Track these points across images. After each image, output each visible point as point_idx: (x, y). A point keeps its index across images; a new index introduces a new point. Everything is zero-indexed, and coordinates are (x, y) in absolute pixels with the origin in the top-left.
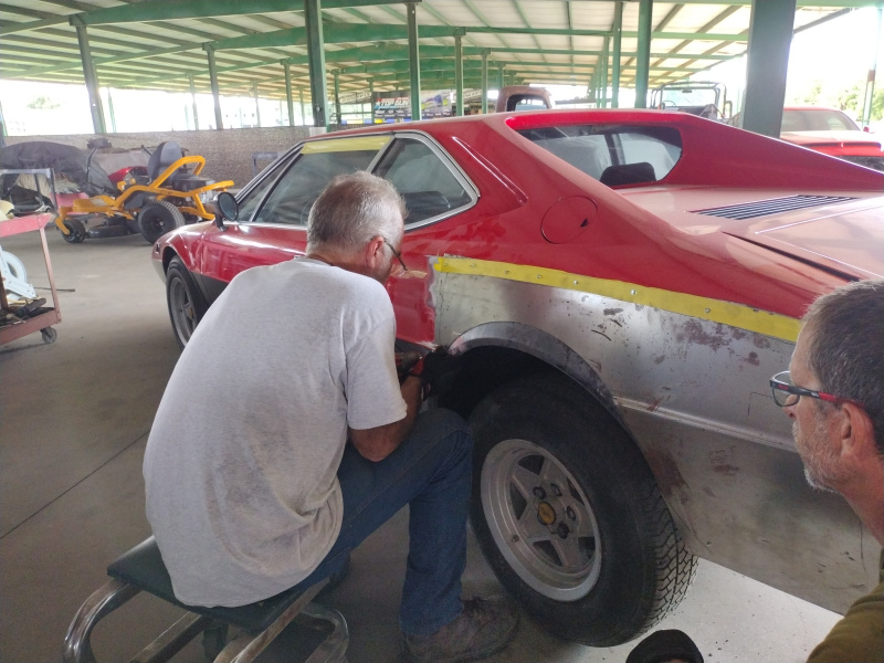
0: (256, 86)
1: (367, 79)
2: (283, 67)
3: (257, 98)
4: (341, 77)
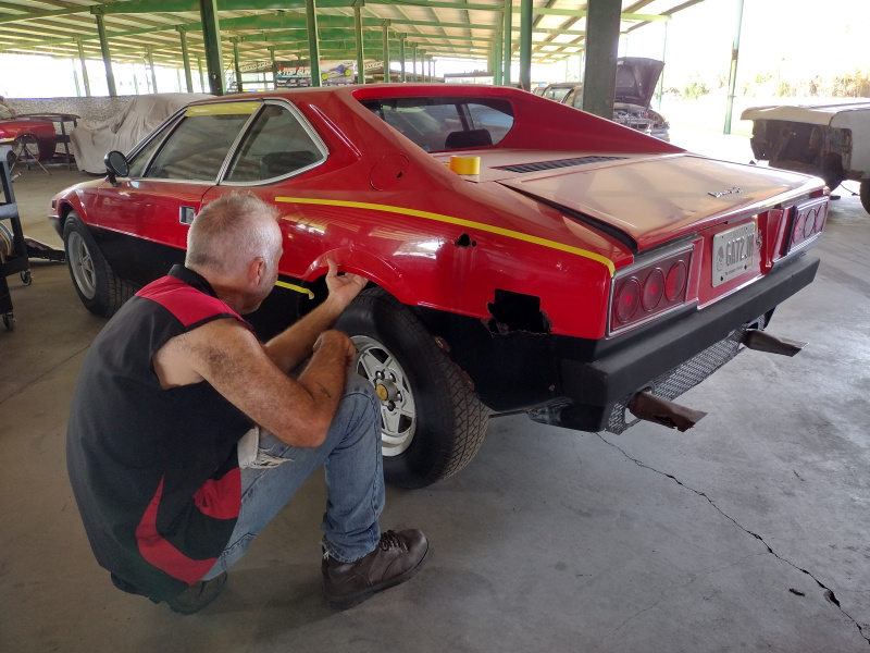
0: (150, 53)
1: (268, 48)
2: (178, 33)
3: (152, 65)
4: (239, 45)
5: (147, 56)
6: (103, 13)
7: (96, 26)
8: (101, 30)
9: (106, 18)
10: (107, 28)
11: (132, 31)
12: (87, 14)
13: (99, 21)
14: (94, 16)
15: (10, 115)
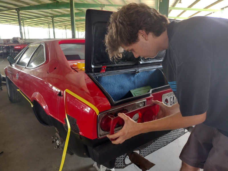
5: (65, 28)
6: (54, 18)
7: (52, 21)
8: (53, 21)
9: (54, 19)
10: (54, 21)
11: (61, 22)
12: (50, 18)
13: (53, 20)
14: (51, 18)
15: (23, 43)
